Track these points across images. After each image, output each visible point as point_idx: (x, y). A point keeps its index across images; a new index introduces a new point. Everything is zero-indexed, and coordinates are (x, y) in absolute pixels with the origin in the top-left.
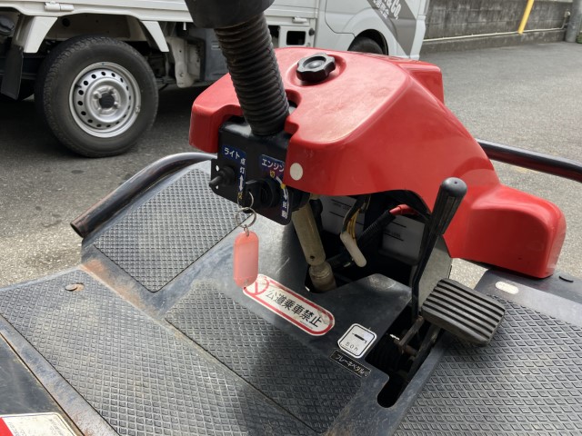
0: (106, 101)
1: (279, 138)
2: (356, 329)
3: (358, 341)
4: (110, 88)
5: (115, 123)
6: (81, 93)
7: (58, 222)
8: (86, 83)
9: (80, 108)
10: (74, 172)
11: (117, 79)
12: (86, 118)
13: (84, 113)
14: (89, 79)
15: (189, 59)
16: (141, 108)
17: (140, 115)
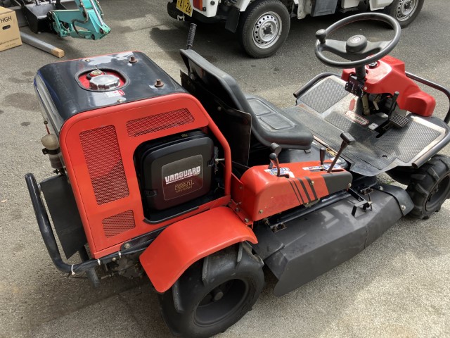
0: (267, 31)
1: (363, 81)
2: (374, 124)
3: (373, 126)
4: (270, 24)
5: (269, 41)
6: (258, 27)
7: (256, 90)
8: (260, 22)
9: (256, 35)
10: (252, 66)
11: (273, 20)
12: (257, 39)
13: (257, 37)
14: (262, 20)
15: (305, 3)
16: (282, 33)
17: (280, 37)
